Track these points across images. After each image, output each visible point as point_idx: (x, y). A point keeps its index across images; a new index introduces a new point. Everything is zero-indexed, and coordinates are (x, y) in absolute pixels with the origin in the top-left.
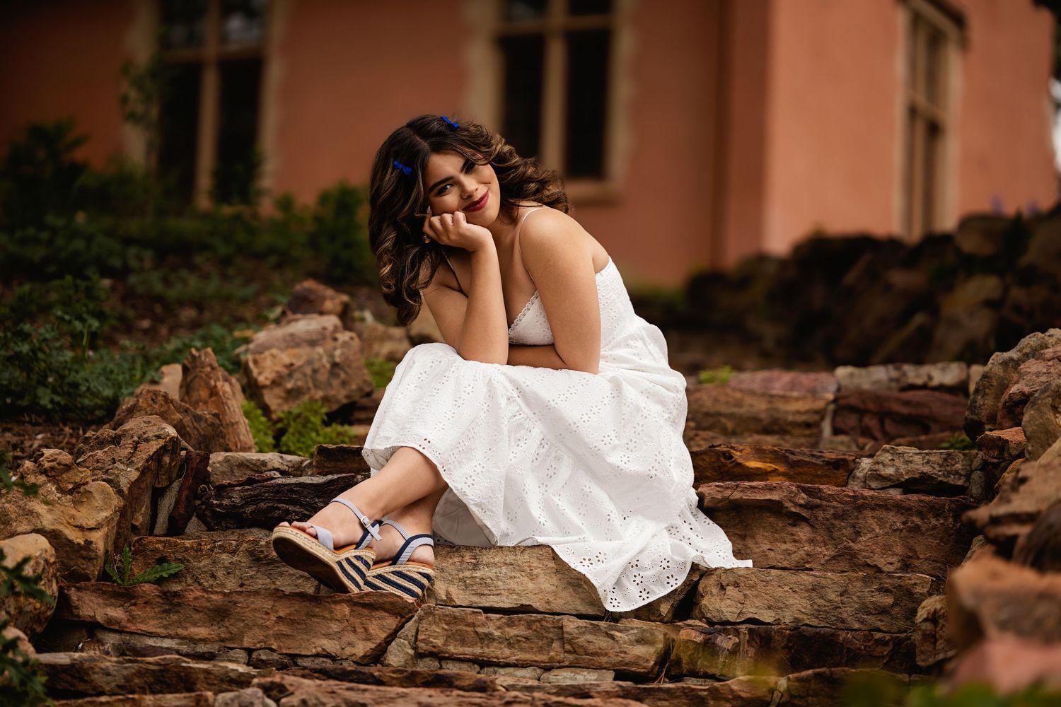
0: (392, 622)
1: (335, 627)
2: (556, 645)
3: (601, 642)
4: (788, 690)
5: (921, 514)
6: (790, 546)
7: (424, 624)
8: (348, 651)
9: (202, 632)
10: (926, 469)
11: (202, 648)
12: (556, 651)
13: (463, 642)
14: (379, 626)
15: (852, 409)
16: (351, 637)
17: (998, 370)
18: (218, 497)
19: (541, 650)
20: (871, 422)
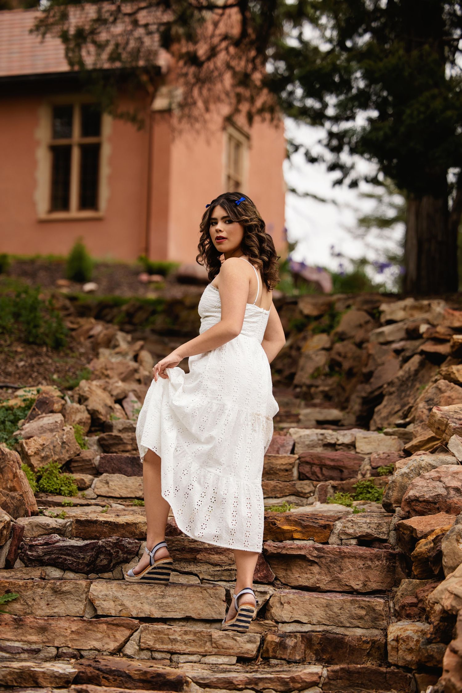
0: (127, 633)
1: (99, 635)
2: (208, 644)
3: (230, 643)
4: (328, 677)
5: (371, 560)
6: (309, 576)
7: (143, 635)
8: (106, 647)
9: (34, 638)
10: (369, 531)
11: (34, 647)
12: (208, 647)
13: (163, 643)
14: (121, 635)
15: (307, 463)
16: (107, 640)
17: (399, 479)
18: (30, 550)
19: (201, 646)
20: (316, 469)
